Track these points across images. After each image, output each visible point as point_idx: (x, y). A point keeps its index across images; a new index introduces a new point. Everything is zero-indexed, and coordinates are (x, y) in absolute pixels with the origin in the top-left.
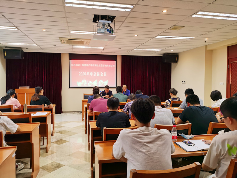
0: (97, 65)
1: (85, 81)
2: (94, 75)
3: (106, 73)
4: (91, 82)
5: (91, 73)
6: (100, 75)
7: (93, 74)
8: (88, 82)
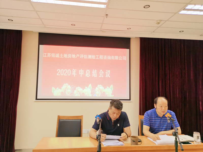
0: (93, 57)
1: (69, 87)
2: (87, 75)
3: (109, 71)
4: (79, 89)
5: (81, 72)
6: (98, 75)
7: (85, 73)
8: (75, 89)
